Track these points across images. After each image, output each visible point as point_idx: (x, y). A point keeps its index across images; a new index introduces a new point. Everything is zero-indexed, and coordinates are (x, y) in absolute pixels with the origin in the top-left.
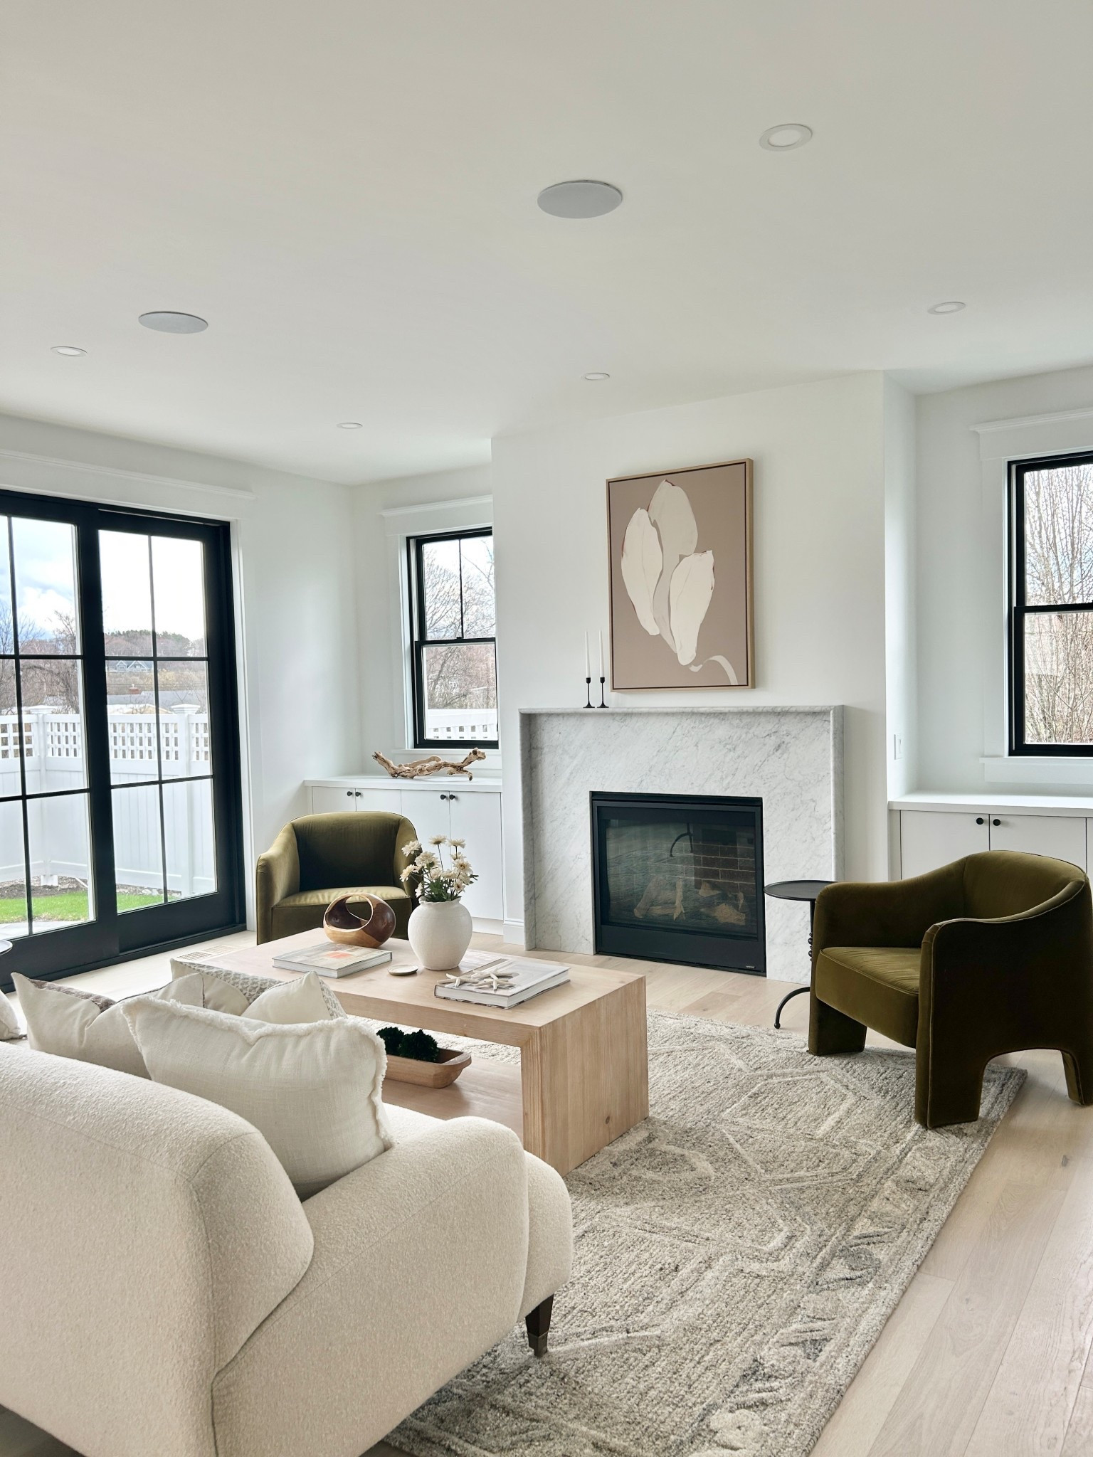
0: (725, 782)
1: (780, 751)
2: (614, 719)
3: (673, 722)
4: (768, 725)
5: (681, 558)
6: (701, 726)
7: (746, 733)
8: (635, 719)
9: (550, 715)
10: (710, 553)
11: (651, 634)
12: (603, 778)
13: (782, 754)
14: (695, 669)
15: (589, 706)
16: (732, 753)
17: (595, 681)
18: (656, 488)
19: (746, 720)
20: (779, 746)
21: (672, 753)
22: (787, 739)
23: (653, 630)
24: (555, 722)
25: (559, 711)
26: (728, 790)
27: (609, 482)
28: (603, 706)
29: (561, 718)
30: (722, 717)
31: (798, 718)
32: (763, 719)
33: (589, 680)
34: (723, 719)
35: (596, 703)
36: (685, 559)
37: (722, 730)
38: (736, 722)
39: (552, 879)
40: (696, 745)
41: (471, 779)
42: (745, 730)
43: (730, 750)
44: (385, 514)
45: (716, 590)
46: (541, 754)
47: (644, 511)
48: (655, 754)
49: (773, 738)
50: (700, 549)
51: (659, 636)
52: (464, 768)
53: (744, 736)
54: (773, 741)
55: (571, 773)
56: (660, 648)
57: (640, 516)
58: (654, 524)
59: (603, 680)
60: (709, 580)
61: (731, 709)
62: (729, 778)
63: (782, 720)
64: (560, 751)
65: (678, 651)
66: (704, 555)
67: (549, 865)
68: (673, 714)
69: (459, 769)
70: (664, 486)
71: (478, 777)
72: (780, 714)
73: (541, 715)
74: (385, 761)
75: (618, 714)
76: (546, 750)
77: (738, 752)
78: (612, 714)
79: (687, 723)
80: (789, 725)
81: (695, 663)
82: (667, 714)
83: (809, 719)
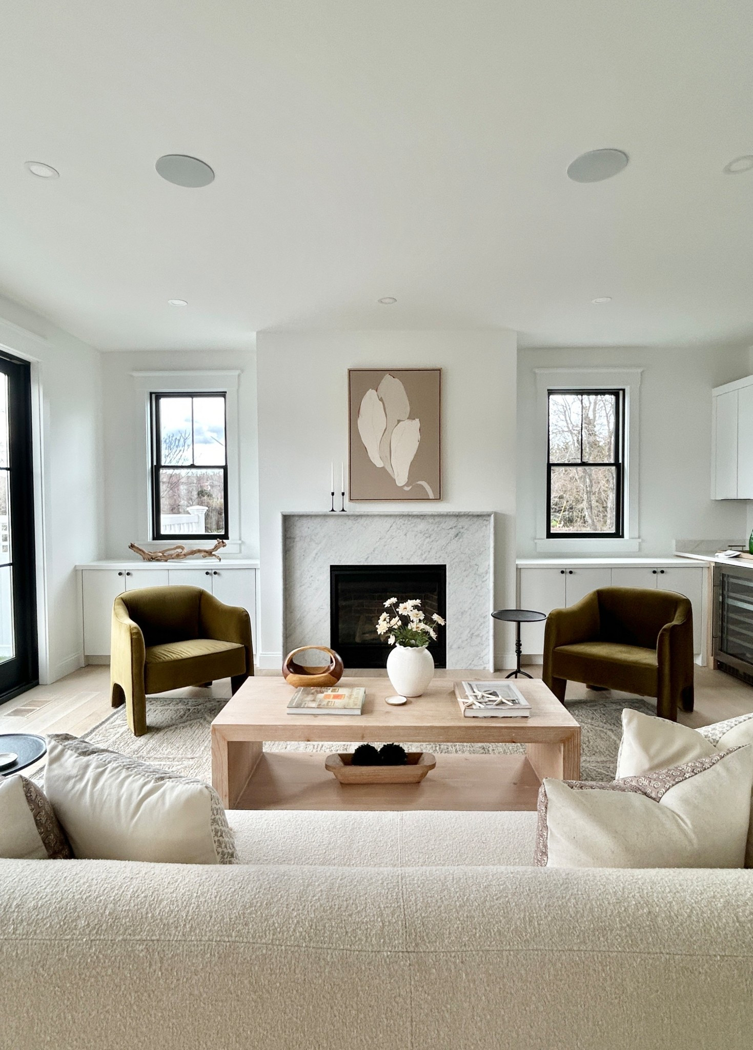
0: (424, 557)
1: (457, 538)
2: (349, 519)
3: (391, 520)
4: (452, 522)
5: (399, 421)
6: (409, 523)
7: (438, 527)
8: (364, 519)
9: (301, 516)
10: (417, 420)
11: (378, 466)
12: (340, 556)
13: (459, 539)
14: (407, 489)
15: (333, 510)
16: (428, 539)
17: (338, 495)
18: (382, 378)
19: (437, 520)
20: (457, 534)
21: (390, 540)
22: (462, 531)
23: (379, 464)
24: (304, 521)
25: (308, 514)
26: (426, 561)
27: (350, 371)
28: (343, 510)
29: (309, 518)
30: (422, 518)
31: (469, 518)
32: (447, 519)
33: (333, 494)
34: (423, 519)
35: (338, 509)
36: (401, 422)
37: (422, 525)
38: (431, 520)
39: (301, 623)
40: (406, 535)
41: (220, 560)
42: (436, 526)
43: (427, 537)
44: (135, 374)
45: (421, 443)
46: (294, 542)
47: (375, 391)
48: (378, 540)
49: (454, 530)
50: (411, 417)
51: (383, 468)
52: (213, 553)
53: (436, 529)
54: (453, 532)
55: (317, 554)
56: (384, 475)
57: (371, 394)
58: (381, 400)
59: (343, 494)
60: (417, 436)
61: (428, 513)
62: (427, 553)
63: (459, 520)
64: (309, 540)
65: (396, 477)
66: (414, 421)
67: (298, 615)
68: (391, 516)
69: (209, 553)
70: (388, 377)
71: (225, 559)
72: (458, 516)
73: (293, 516)
74: (140, 550)
75: (352, 516)
76: (297, 539)
77: (432, 538)
78: (348, 516)
79: (400, 521)
80: (464, 522)
81: (406, 485)
82: (387, 516)
83: (475, 519)
